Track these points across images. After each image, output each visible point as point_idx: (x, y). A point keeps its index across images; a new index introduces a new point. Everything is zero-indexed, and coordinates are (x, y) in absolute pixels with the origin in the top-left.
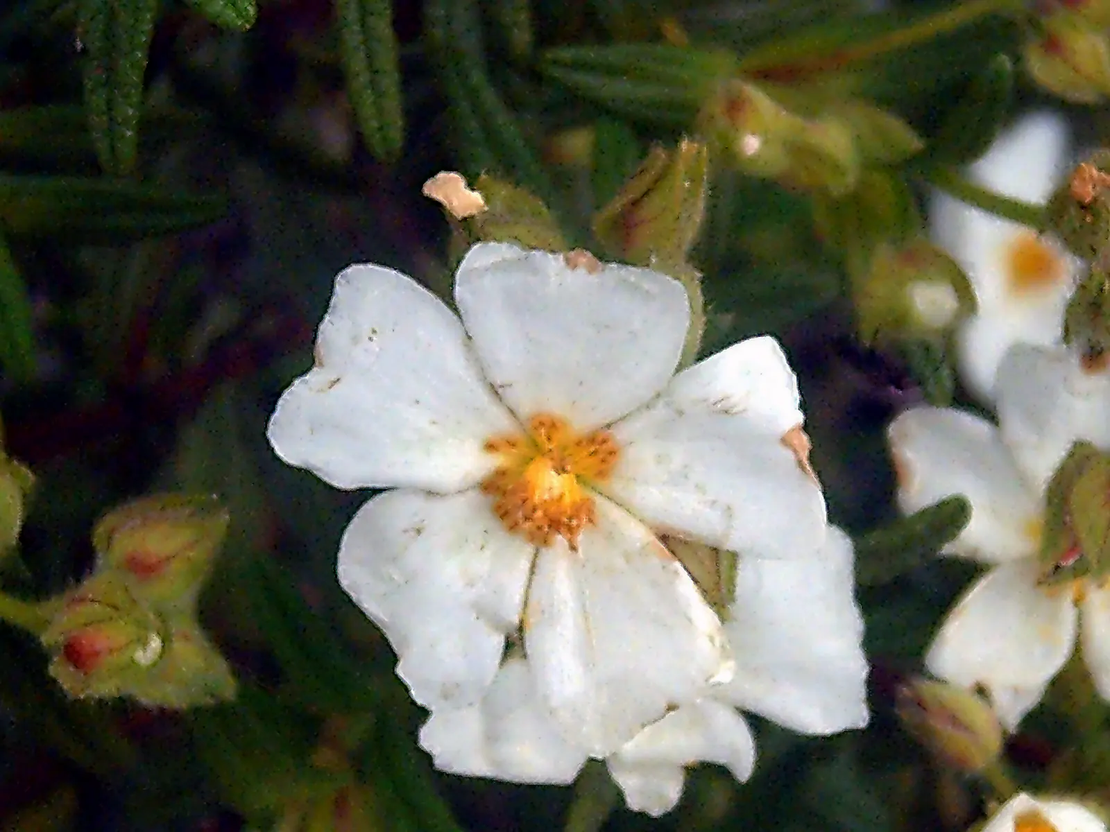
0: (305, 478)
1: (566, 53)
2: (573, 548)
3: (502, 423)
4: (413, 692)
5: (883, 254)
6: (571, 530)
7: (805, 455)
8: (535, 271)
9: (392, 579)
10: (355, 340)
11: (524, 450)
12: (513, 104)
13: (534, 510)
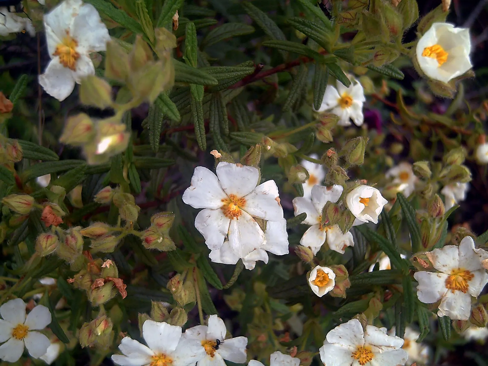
0: (189, 206)
1: (235, 133)
2: (238, 219)
3: (225, 196)
4: (208, 246)
5: (293, 168)
6: (237, 216)
7: (279, 202)
8: (231, 167)
9: (204, 225)
10: (198, 180)
11: (229, 201)
12: (226, 142)
13: (231, 212)
